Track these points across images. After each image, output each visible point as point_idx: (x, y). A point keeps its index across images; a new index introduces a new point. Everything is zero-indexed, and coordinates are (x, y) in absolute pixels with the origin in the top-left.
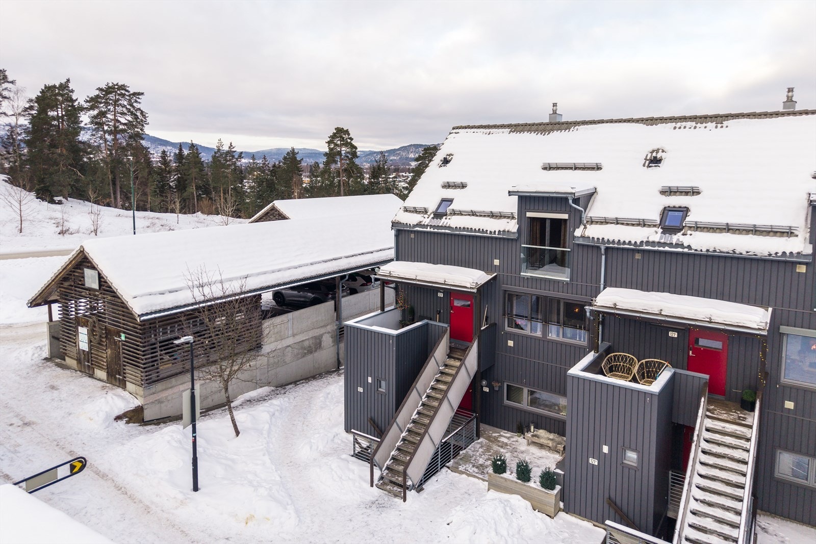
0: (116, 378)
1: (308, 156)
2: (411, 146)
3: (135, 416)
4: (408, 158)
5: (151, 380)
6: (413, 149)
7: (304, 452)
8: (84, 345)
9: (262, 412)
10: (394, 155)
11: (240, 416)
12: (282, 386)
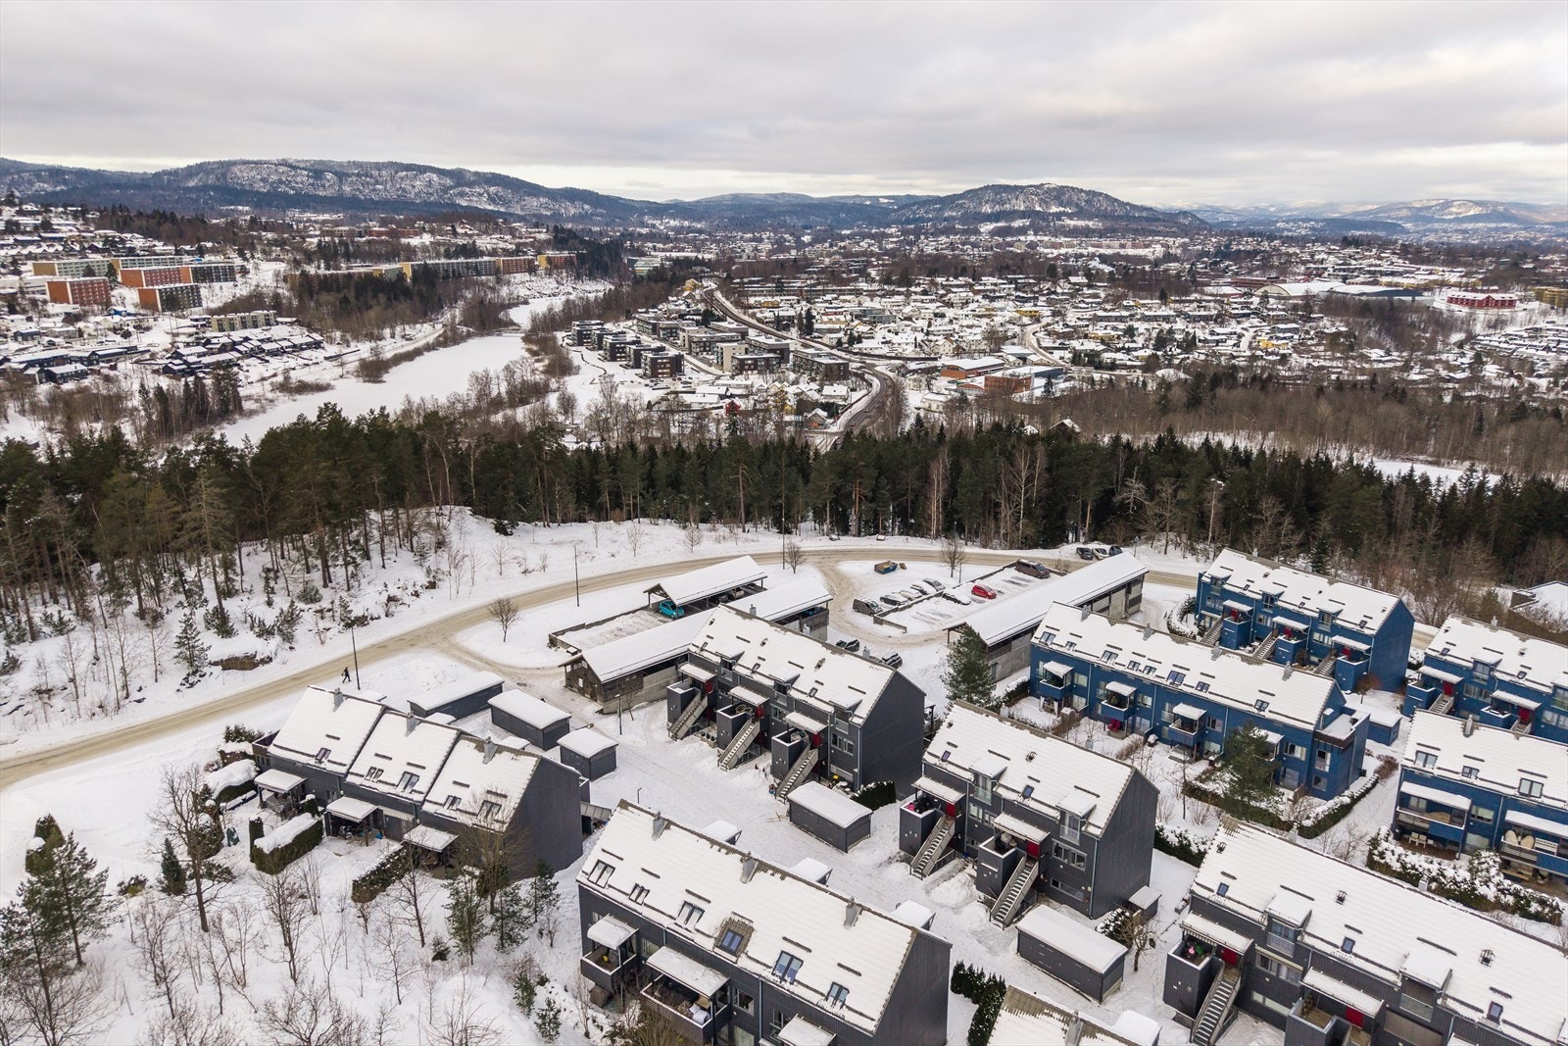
0: (593, 698)
1: (789, 212)
2: (986, 188)
3: (601, 712)
4: (979, 213)
5: (606, 700)
6: (990, 195)
7: (653, 727)
8: (581, 685)
9: (642, 713)
10: (951, 209)
11: (634, 714)
12: (651, 702)
